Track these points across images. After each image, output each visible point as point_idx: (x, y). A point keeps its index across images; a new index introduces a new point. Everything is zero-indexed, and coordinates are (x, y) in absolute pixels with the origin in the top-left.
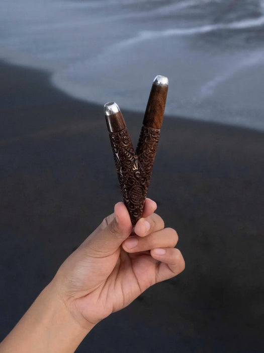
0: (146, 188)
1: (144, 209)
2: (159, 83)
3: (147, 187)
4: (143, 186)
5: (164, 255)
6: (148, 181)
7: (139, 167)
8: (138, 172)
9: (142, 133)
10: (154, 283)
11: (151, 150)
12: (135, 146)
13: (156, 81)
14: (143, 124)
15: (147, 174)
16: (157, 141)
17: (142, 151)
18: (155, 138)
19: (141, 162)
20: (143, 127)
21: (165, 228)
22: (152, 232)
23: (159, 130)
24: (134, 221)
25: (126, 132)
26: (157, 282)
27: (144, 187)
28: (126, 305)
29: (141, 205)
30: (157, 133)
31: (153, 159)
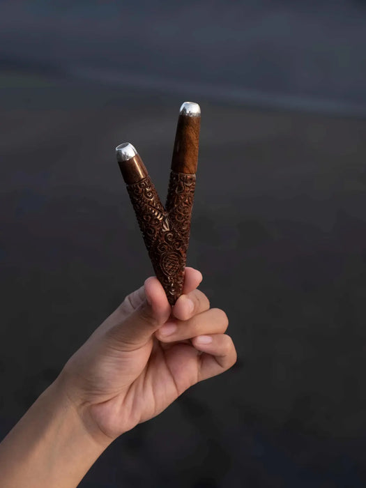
0: (184, 255)
1: (184, 283)
2: (188, 112)
3: (185, 252)
4: (178, 252)
5: (211, 343)
6: (185, 245)
7: (170, 227)
8: (170, 234)
9: (171, 181)
10: (196, 381)
11: (186, 203)
12: (164, 200)
13: (184, 110)
14: (172, 168)
15: (183, 235)
16: (191, 190)
17: (173, 206)
18: (189, 187)
19: (172, 220)
20: (171, 174)
21: (210, 308)
22: (196, 313)
23: (194, 176)
24: (173, 301)
25: (149, 182)
26: (200, 380)
27: (181, 254)
28: (158, 413)
29: (179, 278)
30: (191, 179)
31: (190, 214)
